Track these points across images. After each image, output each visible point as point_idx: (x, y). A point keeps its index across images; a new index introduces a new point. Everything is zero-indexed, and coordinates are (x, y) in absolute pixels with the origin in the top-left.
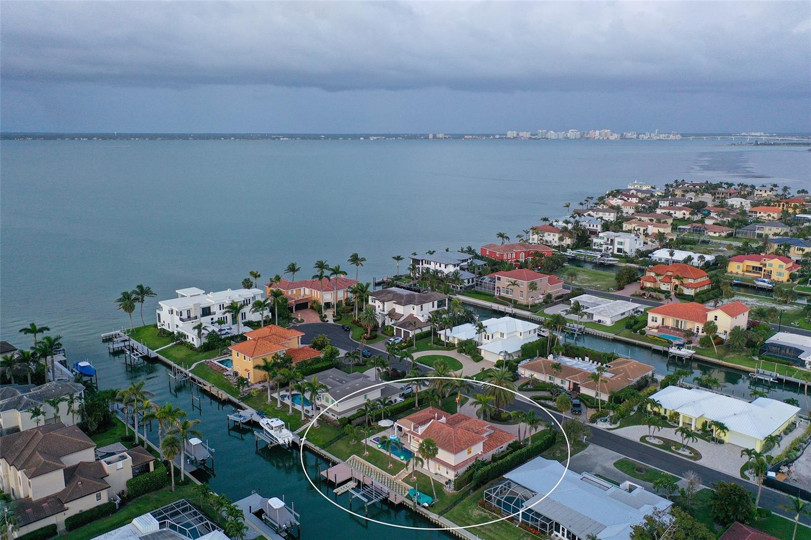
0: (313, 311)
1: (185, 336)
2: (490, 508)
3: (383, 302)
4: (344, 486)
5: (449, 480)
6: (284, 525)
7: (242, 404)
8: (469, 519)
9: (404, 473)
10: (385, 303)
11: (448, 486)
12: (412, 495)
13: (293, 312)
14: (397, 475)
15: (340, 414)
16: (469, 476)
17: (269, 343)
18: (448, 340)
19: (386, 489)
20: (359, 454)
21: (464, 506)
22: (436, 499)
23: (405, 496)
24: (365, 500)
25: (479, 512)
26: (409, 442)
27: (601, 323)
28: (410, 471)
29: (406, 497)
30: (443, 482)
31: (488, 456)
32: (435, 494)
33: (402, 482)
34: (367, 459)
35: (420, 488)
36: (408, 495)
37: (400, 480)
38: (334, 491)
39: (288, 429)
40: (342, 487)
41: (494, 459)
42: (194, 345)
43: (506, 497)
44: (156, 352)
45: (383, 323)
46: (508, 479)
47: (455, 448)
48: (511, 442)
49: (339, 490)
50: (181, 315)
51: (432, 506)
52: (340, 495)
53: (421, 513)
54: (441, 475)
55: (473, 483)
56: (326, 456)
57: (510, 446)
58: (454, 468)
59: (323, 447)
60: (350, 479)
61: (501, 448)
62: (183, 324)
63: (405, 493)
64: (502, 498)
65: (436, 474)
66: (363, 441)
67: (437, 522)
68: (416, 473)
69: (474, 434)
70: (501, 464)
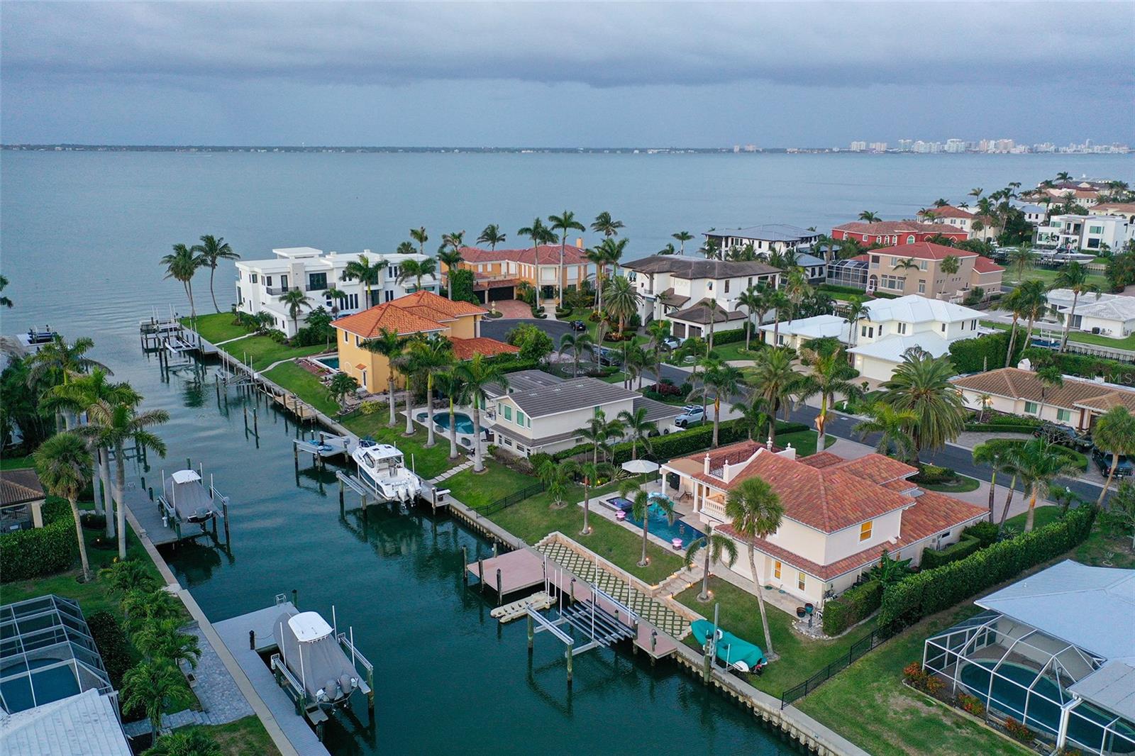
0: (522, 302)
1: (270, 319)
2: (943, 692)
3: (651, 274)
4: (522, 602)
5: (808, 605)
6: (320, 692)
7: (338, 427)
8: (878, 720)
9: (682, 580)
10: (655, 276)
11: (806, 619)
12: (700, 638)
13: (484, 303)
14: (661, 584)
15: (534, 443)
16: (867, 598)
17: (409, 315)
18: (781, 343)
19: (628, 615)
20: (569, 530)
21: (858, 678)
22: (771, 652)
23: (681, 637)
24: (567, 640)
25: (909, 700)
26: (695, 510)
27: (1099, 335)
28: (697, 574)
29: (684, 642)
30: (791, 609)
31: (913, 552)
32: (768, 638)
33: (676, 603)
34: (587, 542)
35: (724, 622)
36: (691, 636)
37: (670, 597)
38: (495, 612)
39: (410, 469)
40: (515, 604)
41: (929, 559)
42: (284, 334)
43: (1002, 666)
44: (217, 346)
45: (650, 318)
46: (993, 613)
47: (829, 517)
48: (970, 523)
49: (506, 612)
50: (270, 283)
51: (760, 673)
52: (506, 623)
53: (725, 689)
54: (781, 592)
55: (882, 617)
56: (489, 532)
57: (967, 531)
58: (825, 572)
59: (486, 512)
60: (539, 587)
61: (944, 536)
62: (272, 299)
63: (681, 630)
64: (991, 666)
65: (768, 588)
66: (582, 504)
67: (775, 720)
68: (712, 581)
69: (878, 488)
70: (961, 570)
